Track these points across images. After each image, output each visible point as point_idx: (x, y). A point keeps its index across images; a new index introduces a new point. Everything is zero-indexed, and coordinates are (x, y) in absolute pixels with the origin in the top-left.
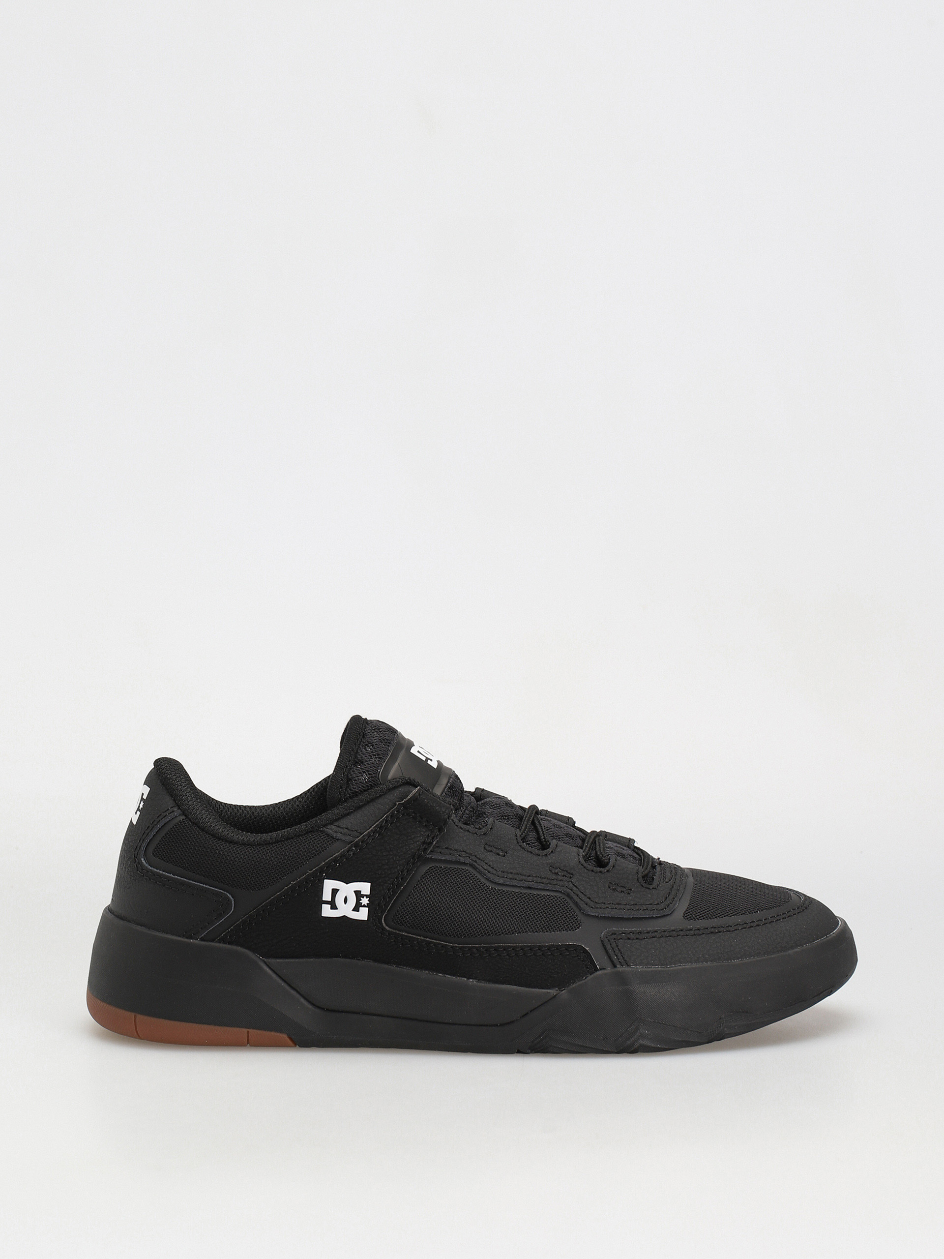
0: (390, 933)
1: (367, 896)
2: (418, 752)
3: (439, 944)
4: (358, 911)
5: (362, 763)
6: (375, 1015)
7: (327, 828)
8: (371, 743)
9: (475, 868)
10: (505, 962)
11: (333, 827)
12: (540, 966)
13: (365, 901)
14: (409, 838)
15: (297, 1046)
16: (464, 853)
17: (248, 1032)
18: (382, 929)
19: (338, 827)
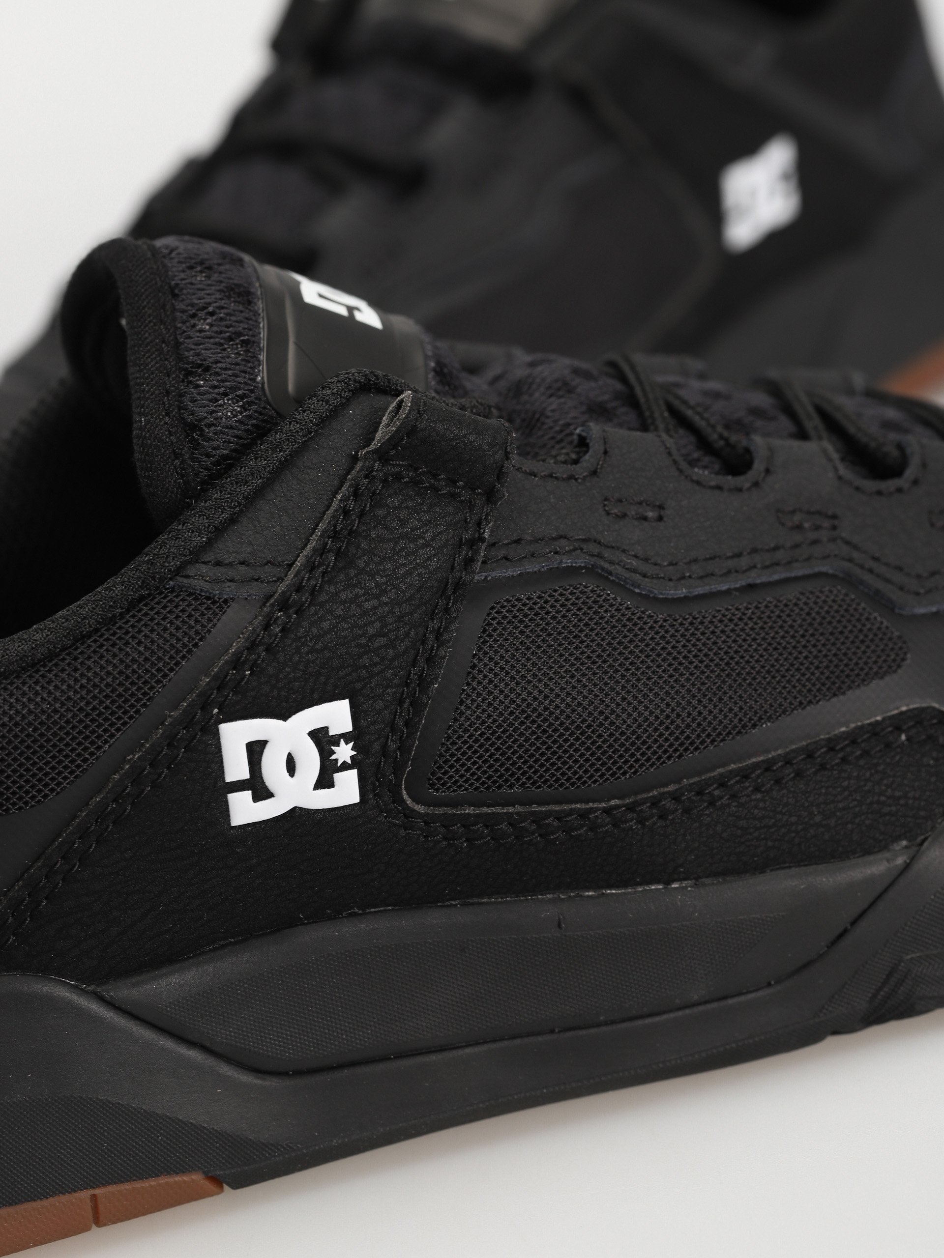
0: (428, 820)
1: (347, 737)
2: (321, 296)
3: (571, 812)
4: (330, 784)
5: (207, 369)
6: (429, 1051)
7: (187, 577)
8: (203, 308)
9: (603, 576)
10: (756, 811)
11: (204, 569)
12: (846, 793)
13: (344, 752)
14: (421, 541)
15: (225, 1186)
16: (563, 542)
17: (94, 1198)
18: (406, 816)
19: (218, 564)
